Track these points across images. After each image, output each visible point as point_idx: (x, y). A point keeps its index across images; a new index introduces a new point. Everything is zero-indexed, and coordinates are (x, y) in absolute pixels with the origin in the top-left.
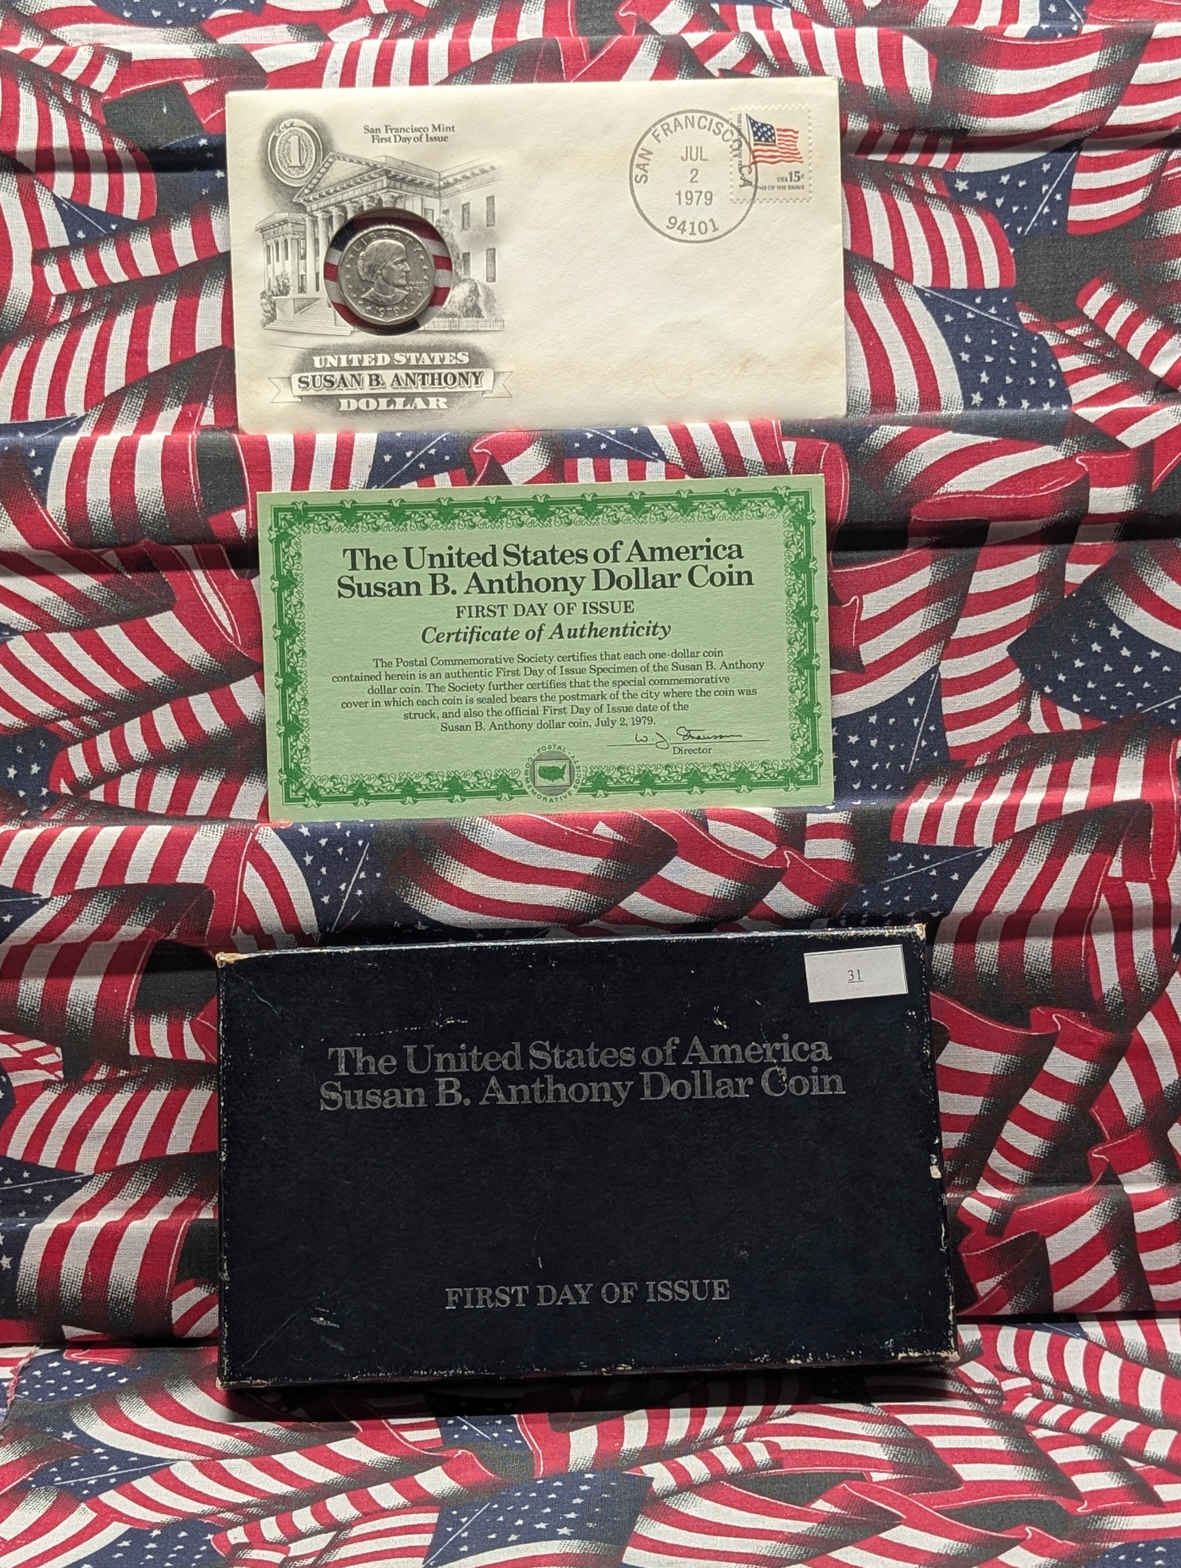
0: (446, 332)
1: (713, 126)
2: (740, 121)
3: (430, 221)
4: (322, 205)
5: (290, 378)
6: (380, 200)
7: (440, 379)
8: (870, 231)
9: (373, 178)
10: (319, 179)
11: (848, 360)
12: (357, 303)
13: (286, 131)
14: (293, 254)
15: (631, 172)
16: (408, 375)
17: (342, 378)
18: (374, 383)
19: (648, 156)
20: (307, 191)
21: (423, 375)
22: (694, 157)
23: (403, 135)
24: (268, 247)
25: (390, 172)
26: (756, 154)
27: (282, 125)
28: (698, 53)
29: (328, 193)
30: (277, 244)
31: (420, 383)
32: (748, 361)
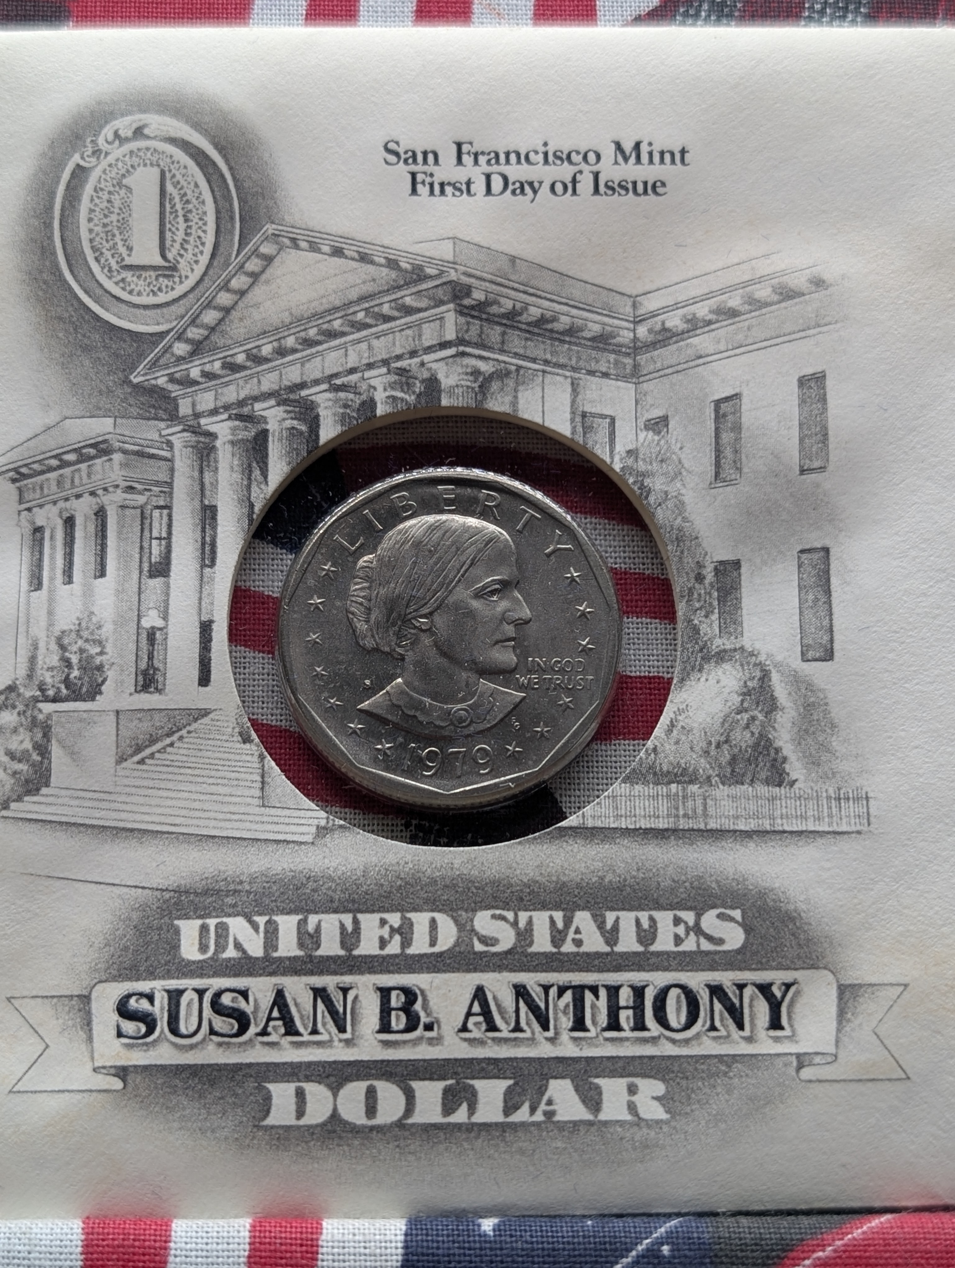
0: (661, 834)
3: (602, 452)
4: (231, 394)
5: (85, 999)
6: (432, 384)
7: (638, 1008)
9: (409, 311)
10: (227, 311)
12: (342, 729)
13: (118, 152)
14: (123, 557)
16: (521, 992)
17: (280, 1000)
18: (398, 1021)
20: (180, 349)
21: (579, 991)
23: (516, 172)
24: (38, 530)
25: (467, 291)
27: (108, 132)
29: (256, 359)
30: (69, 522)
31: (566, 1022)
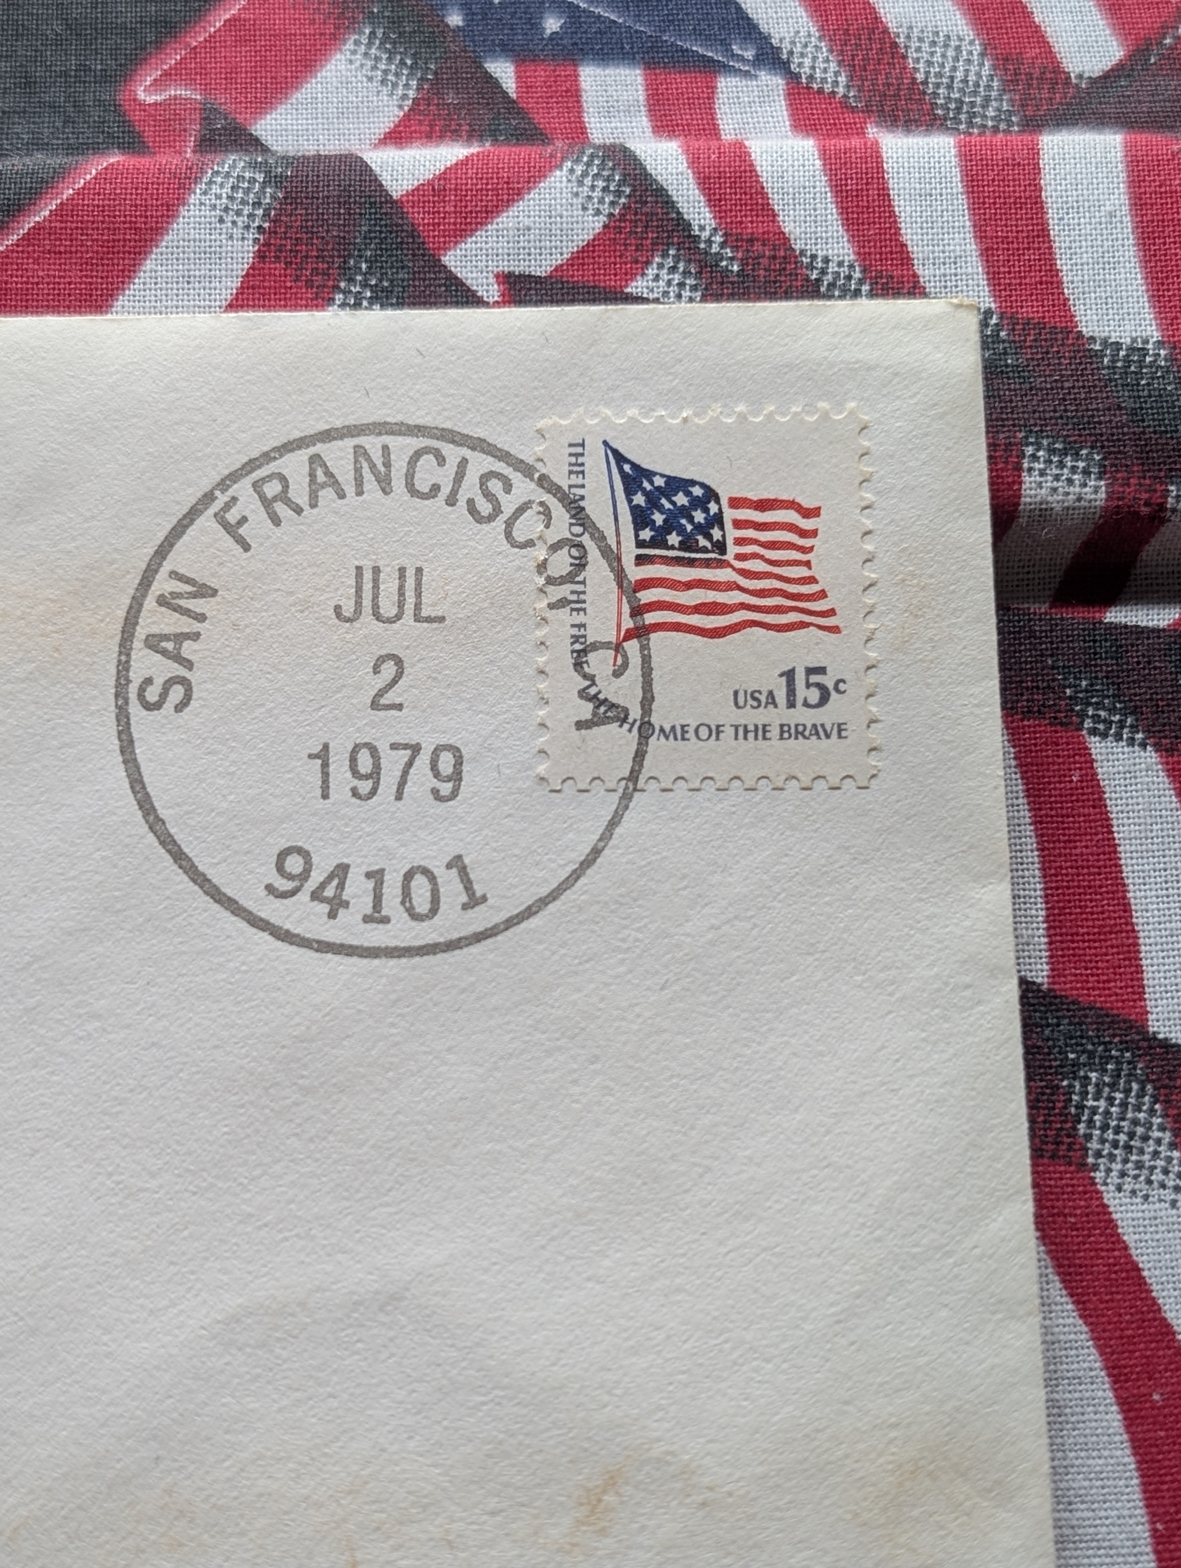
1: (470, 488)
2: (577, 469)
8: (1126, 908)
11: (1058, 1472)
15: (123, 667)
19: (196, 605)
22: (388, 608)
26: (646, 596)
28: (418, 216)
32: (612, 1481)
